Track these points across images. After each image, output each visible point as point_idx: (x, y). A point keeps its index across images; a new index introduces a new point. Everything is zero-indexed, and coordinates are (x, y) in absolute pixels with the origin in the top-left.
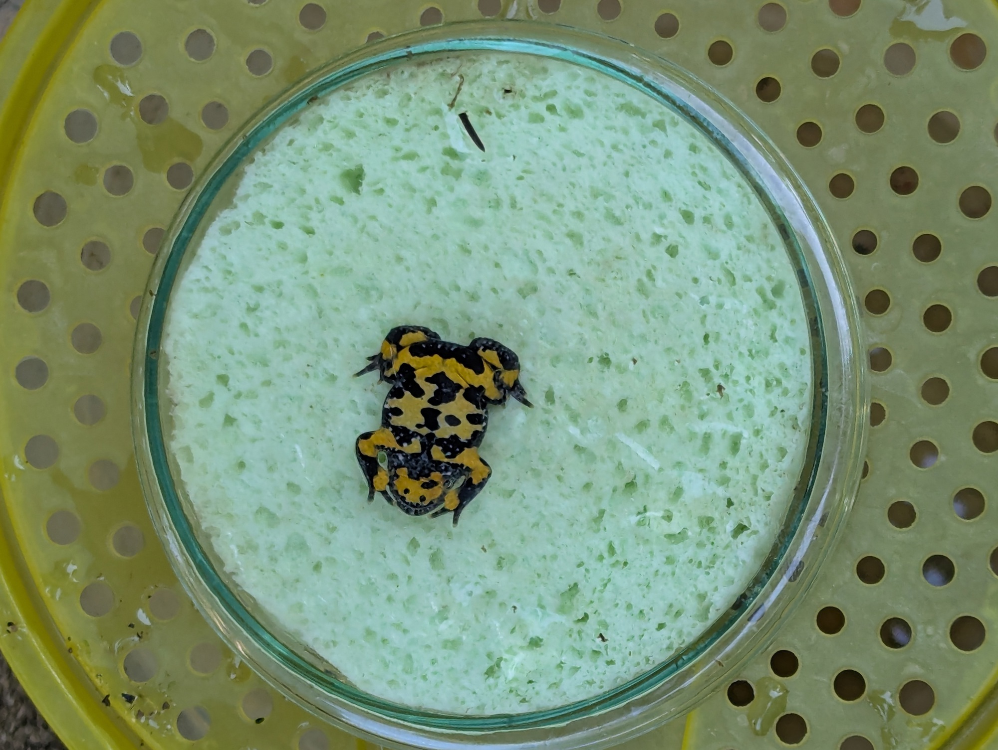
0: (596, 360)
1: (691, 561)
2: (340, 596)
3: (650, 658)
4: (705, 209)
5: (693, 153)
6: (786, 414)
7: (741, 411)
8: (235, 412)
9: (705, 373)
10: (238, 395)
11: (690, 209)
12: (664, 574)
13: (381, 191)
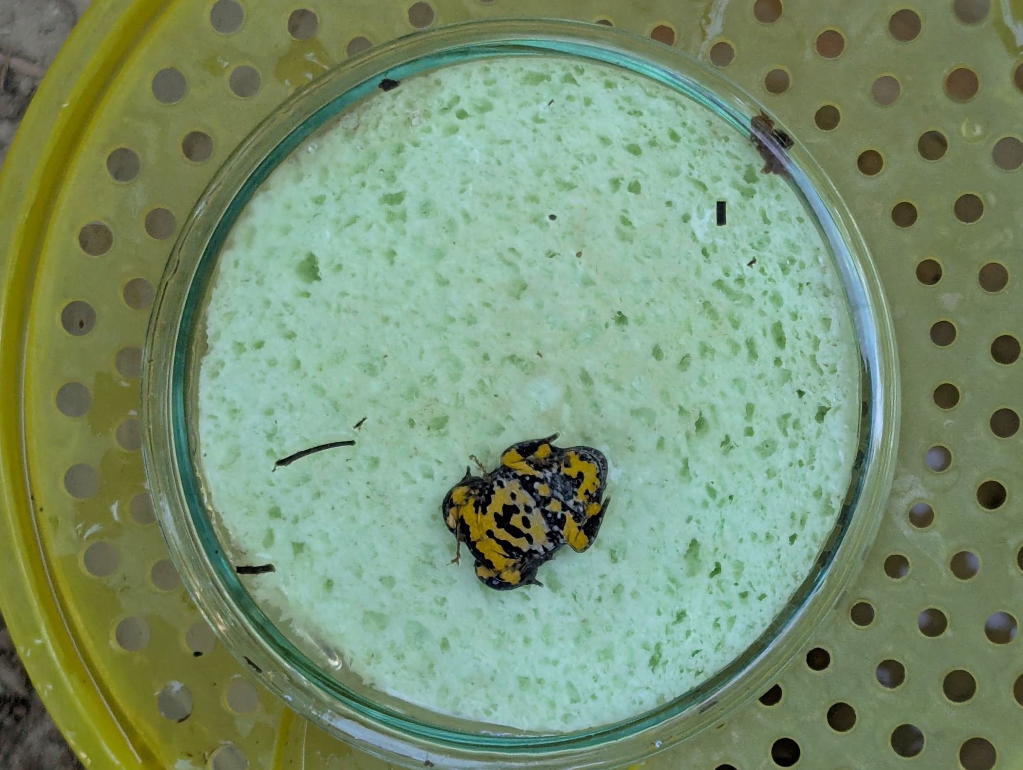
0: (612, 322)
1: (791, 465)
2: (479, 660)
3: (798, 573)
4: (646, 135)
5: (610, 90)
6: (813, 286)
7: (769, 303)
8: (301, 537)
9: (719, 284)
10: (296, 521)
11: (633, 140)
12: (772, 490)
13: (339, 267)
